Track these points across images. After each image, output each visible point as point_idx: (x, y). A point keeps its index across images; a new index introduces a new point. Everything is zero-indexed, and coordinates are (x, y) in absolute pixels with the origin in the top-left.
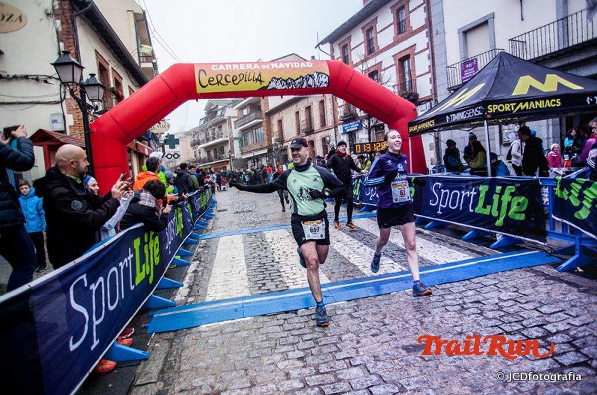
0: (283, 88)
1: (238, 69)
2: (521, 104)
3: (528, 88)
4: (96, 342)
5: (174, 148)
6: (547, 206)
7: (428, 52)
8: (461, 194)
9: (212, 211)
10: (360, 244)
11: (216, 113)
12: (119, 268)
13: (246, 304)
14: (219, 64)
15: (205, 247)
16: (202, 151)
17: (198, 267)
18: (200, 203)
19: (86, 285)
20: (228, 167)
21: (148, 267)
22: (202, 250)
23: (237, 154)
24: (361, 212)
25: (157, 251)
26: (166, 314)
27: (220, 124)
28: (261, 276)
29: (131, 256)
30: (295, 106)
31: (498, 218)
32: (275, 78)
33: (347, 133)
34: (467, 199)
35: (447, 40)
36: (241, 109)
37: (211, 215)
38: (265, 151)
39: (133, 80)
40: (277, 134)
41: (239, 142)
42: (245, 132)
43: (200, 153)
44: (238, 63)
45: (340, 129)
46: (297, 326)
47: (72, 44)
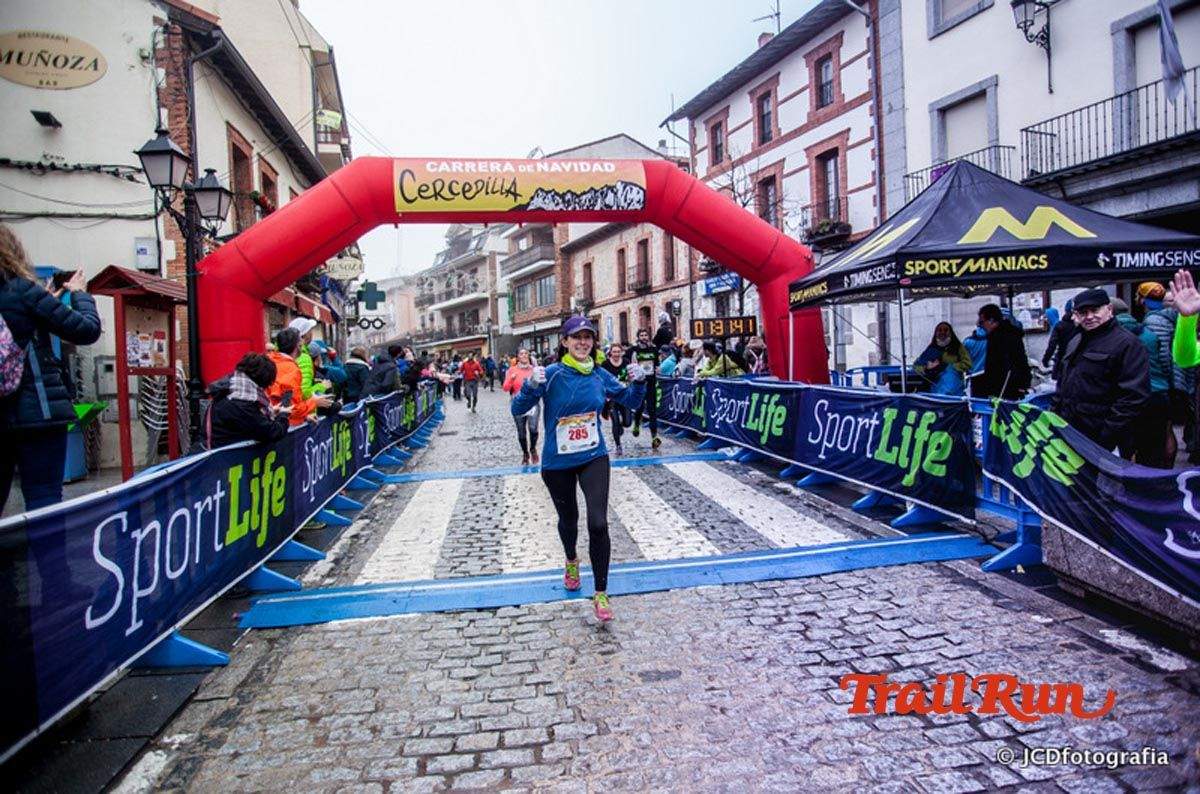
0: (558, 208)
1: (474, 170)
2: (970, 262)
3: (992, 232)
4: (136, 625)
5: (374, 307)
6: (980, 452)
7: (873, 144)
8: (857, 423)
9: (429, 433)
10: (667, 506)
11: (468, 243)
12: (194, 512)
13: (416, 592)
14: (439, 160)
15: (391, 496)
16: (437, 316)
17: (363, 529)
18: (400, 415)
19: (124, 529)
20: (485, 353)
21: (255, 517)
22: (383, 500)
23: (504, 325)
24: (700, 449)
25: (279, 492)
26: (277, 600)
27: (473, 266)
28: (463, 552)
29: (219, 495)
30: (618, 237)
31: (907, 471)
32: (542, 190)
33: (714, 295)
34: (865, 431)
35: (908, 123)
36: (516, 238)
37: (424, 441)
38: (557, 323)
39: (300, 176)
40: (581, 290)
41: (509, 302)
42: (520, 283)
43: (432, 319)
44: (475, 160)
45: (701, 288)
46: (488, 632)
47: (182, 112)
